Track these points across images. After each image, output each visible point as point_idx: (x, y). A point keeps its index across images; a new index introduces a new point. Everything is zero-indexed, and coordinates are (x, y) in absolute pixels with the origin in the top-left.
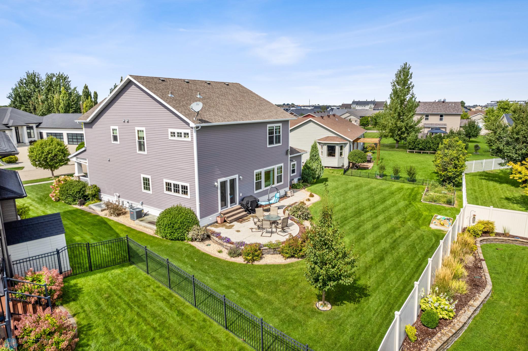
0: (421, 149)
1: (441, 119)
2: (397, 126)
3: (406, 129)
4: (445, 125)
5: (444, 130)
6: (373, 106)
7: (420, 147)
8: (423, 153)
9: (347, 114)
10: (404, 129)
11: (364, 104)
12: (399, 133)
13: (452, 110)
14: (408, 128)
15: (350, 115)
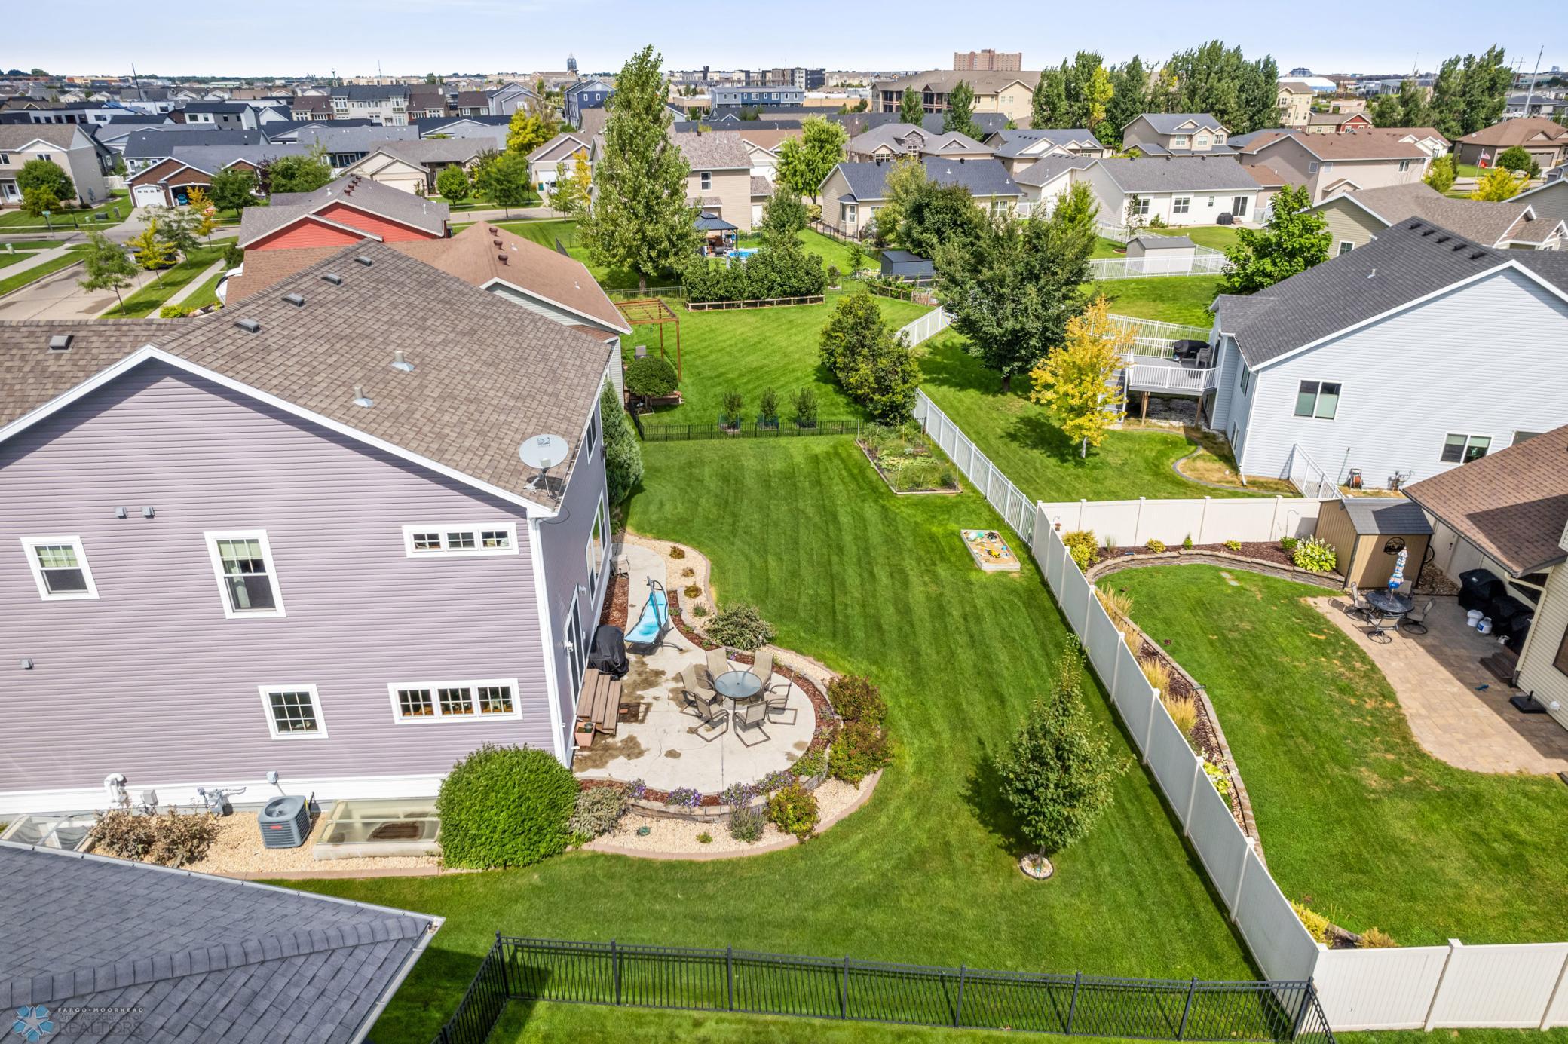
0: (722, 299)
1: (705, 186)
2: (644, 238)
3: (672, 244)
4: (717, 200)
5: (716, 214)
6: (404, 104)
7: (721, 292)
8: (728, 306)
9: (381, 157)
10: (665, 244)
11: (374, 97)
12: (653, 254)
13: (727, 159)
14: (674, 238)
15: (389, 160)
